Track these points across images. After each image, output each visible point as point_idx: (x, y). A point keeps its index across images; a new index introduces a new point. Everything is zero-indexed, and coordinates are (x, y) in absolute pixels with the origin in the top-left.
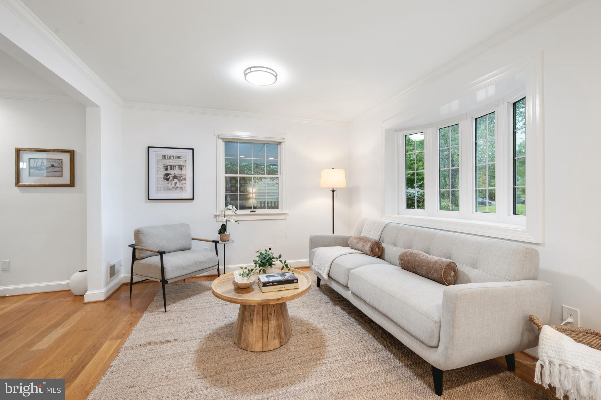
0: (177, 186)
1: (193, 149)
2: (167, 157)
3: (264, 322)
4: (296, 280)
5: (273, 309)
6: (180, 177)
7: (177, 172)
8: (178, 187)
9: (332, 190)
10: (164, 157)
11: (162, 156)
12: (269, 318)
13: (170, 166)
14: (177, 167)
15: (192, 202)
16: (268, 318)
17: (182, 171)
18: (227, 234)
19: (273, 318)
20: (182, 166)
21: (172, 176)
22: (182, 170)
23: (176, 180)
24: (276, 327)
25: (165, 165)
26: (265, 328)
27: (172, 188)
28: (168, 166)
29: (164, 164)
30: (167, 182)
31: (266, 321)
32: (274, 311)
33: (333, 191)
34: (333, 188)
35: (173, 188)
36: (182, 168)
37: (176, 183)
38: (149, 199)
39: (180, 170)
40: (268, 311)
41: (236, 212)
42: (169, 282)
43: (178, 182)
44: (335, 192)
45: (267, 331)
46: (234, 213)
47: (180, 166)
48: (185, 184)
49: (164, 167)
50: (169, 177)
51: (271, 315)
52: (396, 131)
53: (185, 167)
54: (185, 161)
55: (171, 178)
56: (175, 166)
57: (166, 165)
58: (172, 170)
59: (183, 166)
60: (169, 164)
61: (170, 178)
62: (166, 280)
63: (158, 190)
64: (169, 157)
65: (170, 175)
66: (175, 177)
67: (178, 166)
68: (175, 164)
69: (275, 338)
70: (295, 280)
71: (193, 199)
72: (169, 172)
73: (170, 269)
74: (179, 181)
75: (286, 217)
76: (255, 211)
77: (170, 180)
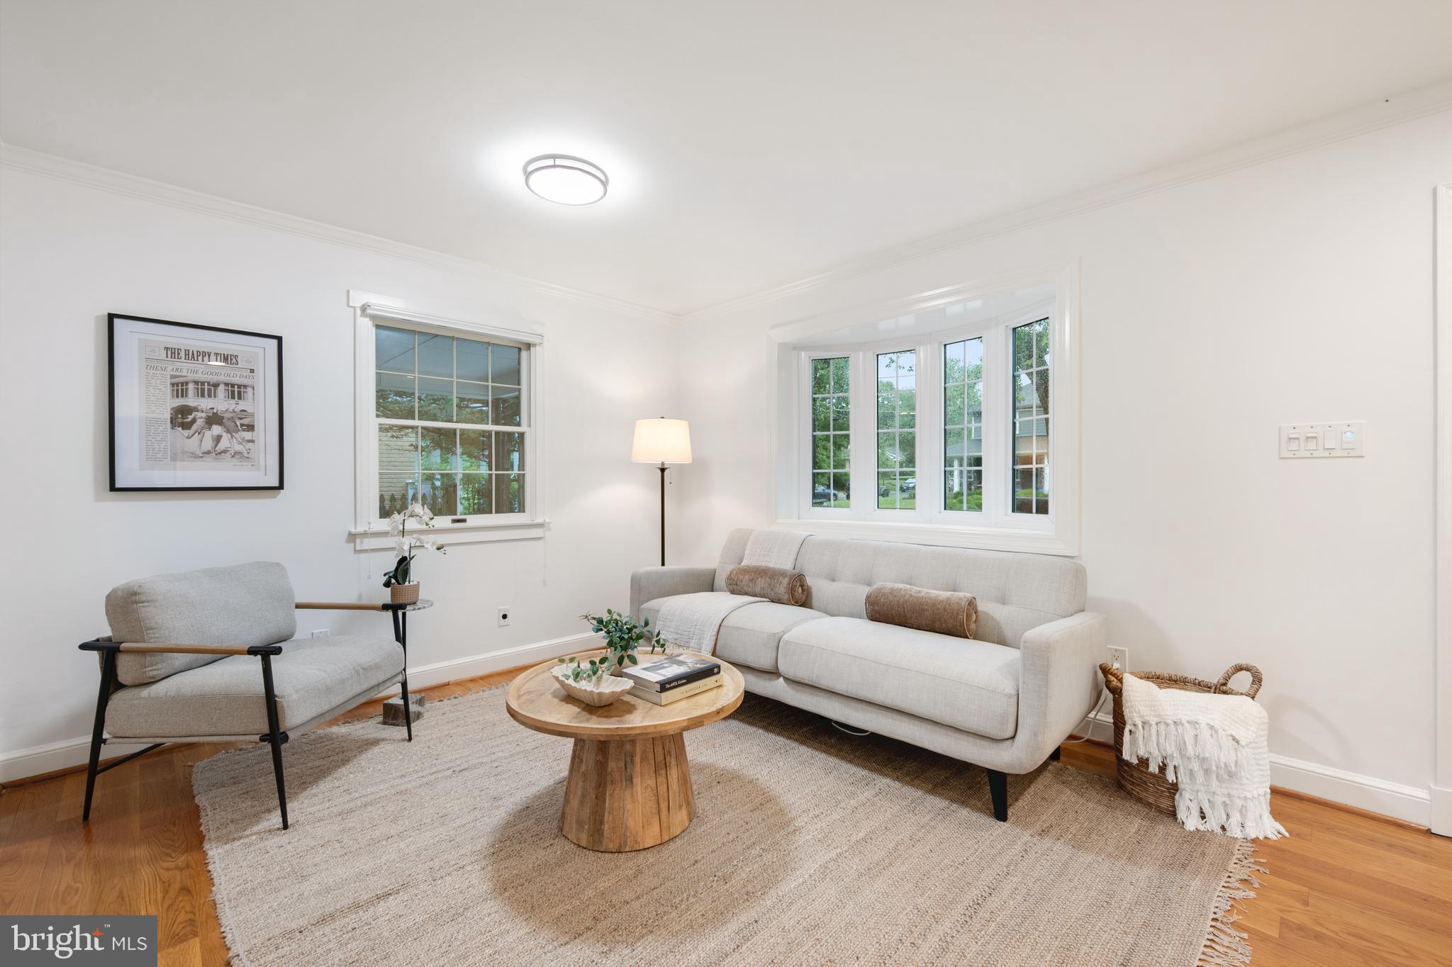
0: (221, 446)
1: (279, 339)
2: (183, 354)
3: (659, 775)
4: (717, 667)
5: (672, 742)
6: (232, 419)
7: (221, 403)
8: (225, 451)
9: (660, 467)
10: (173, 352)
11: (167, 349)
12: (668, 764)
13: (196, 383)
14: (222, 387)
15: (275, 497)
16: (666, 764)
17: (241, 402)
18: (411, 583)
19: (673, 762)
20: (239, 386)
21: (204, 415)
22: (240, 398)
23: (217, 429)
24: (680, 782)
25: (177, 380)
26: (663, 789)
27: (205, 453)
28: (187, 383)
29: (173, 377)
30: (186, 433)
31: (663, 772)
32: (673, 746)
33: (663, 470)
34: (663, 464)
35: (209, 452)
36: (239, 392)
37: (218, 439)
38: (113, 488)
39: (233, 397)
40: (664, 748)
41: (431, 523)
42: (292, 736)
43: (226, 436)
44: (666, 473)
45: (666, 795)
46: (424, 527)
47: (233, 386)
48: (252, 441)
49: (173, 385)
50: (190, 417)
51: (670, 756)
53: (249, 390)
54: (252, 371)
55: (200, 422)
56: (216, 385)
57: (182, 380)
58: (203, 396)
59: (245, 387)
60: (191, 377)
61: (194, 421)
62: (284, 732)
63: (151, 457)
64: (192, 356)
65: (194, 414)
66: (214, 419)
67: (226, 384)
68: (213, 379)
69: (680, 807)
70: (714, 668)
71: (281, 487)
72: (191, 401)
73: (295, 696)
74: (228, 431)
75: (544, 531)
76: (464, 521)
77: (195, 427)
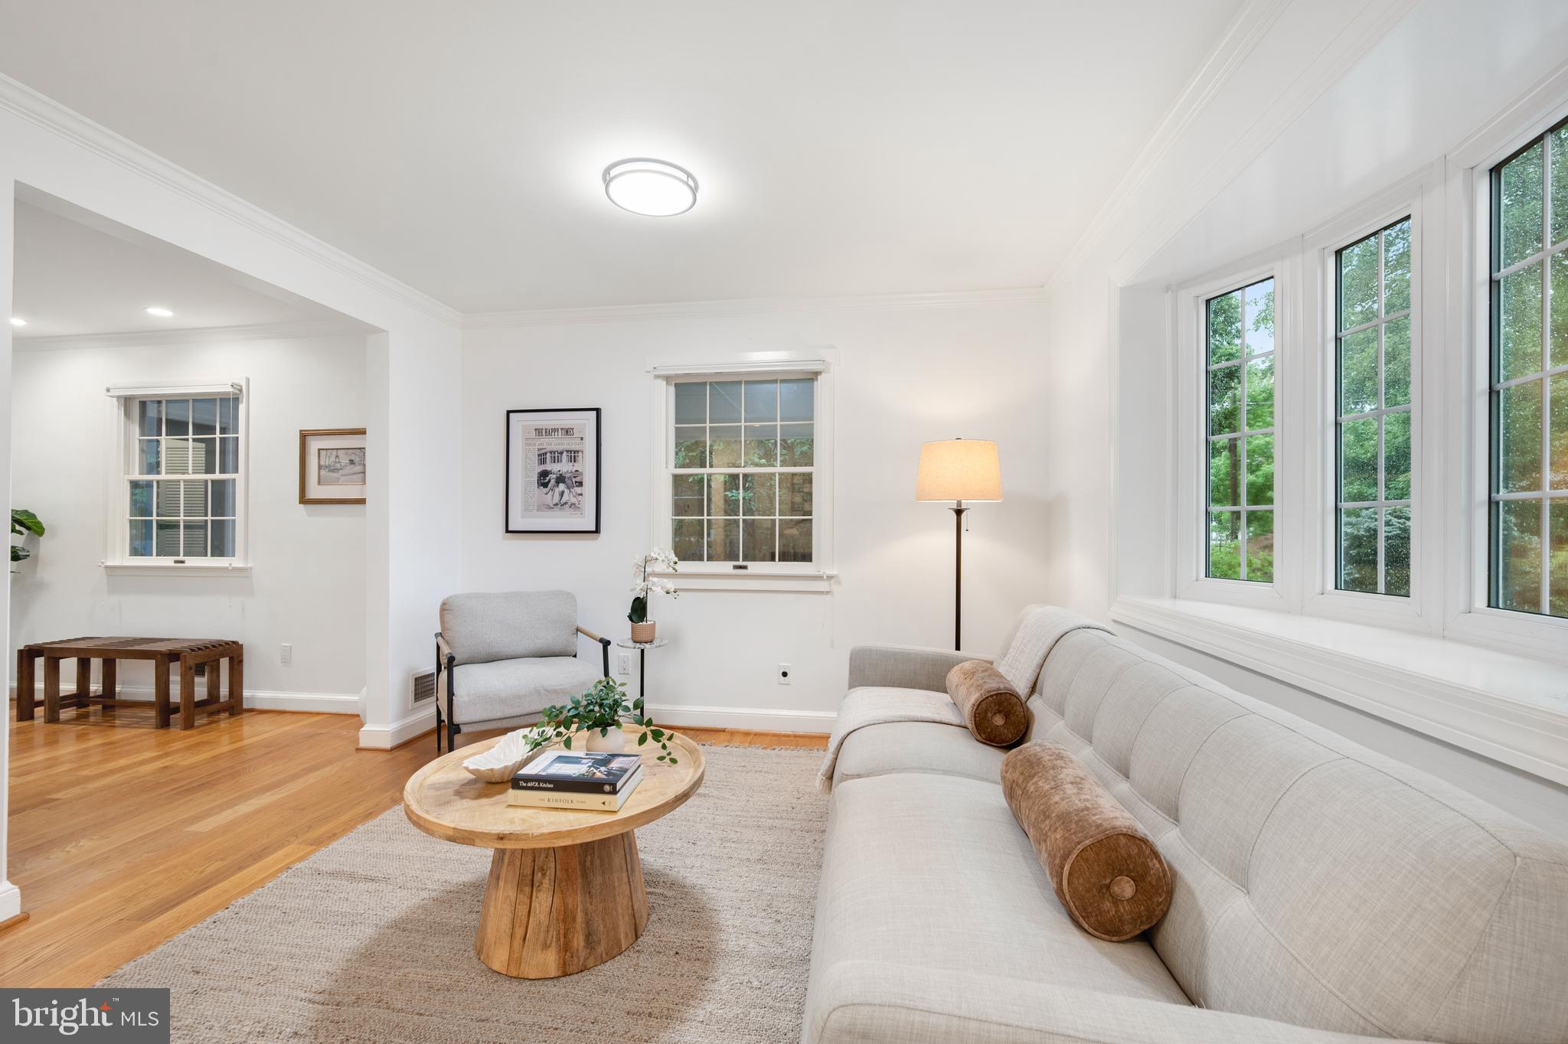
0: (564, 500)
1: (598, 411)
2: (544, 432)
3: (521, 890)
4: (610, 784)
5: (552, 859)
6: (570, 478)
7: (564, 467)
8: (566, 503)
9: (955, 507)
10: (539, 431)
11: (536, 429)
12: (536, 884)
13: (551, 452)
14: (565, 454)
15: (597, 539)
16: (533, 881)
17: (575, 464)
18: (649, 623)
19: (547, 883)
20: (575, 452)
21: (554, 476)
22: (575, 461)
23: (562, 486)
24: (554, 914)
25: (541, 452)
26: (522, 910)
27: (555, 505)
28: (546, 453)
29: (539, 450)
30: (545, 490)
31: (527, 889)
32: (552, 865)
33: (959, 512)
34: (959, 503)
35: (556, 505)
36: (575, 456)
37: (562, 494)
38: (507, 531)
39: (571, 461)
40: (534, 861)
41: (677, 567)
42: (464, 729)
43: (567, 491)
44: (963, 516)
45: (524, 922)
46: (671, 570)
47: (571, 452)
48: (581, 495)
49: (539, 455)
50: (548, 478)
51: (544, 875)
52: (1168, 288)
53: (580, 454)
54: (582, 439)
55: (553, 482)
56: (562, 453)
57: (543, 451)
58: (554, 462)
59: (578, 452)
60: (549, 448)
61: (550, 481)
63: (526, 509)
64: (550, 432)
65: (550, 475)
66: (561, 479)
67: (567, 451)
68: (560, 448)
69: (545, 946)
70: (605, 784)
71: (597, 531)
72: (548, 467)
73: (466, 699)
74: (568, 488)
75: (830, 585)
76: (745, 567)
77: (550, 486)
